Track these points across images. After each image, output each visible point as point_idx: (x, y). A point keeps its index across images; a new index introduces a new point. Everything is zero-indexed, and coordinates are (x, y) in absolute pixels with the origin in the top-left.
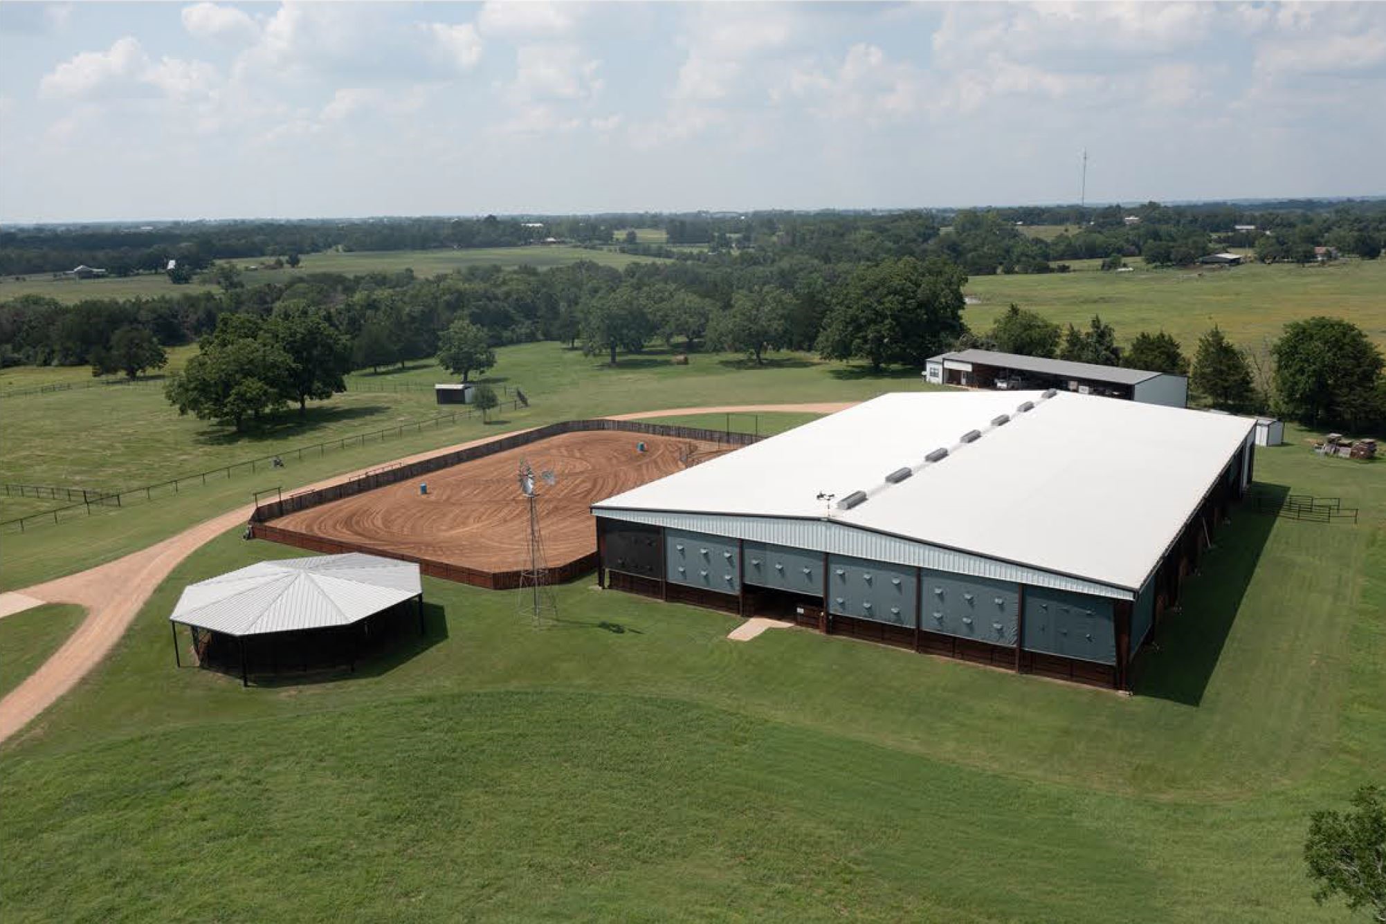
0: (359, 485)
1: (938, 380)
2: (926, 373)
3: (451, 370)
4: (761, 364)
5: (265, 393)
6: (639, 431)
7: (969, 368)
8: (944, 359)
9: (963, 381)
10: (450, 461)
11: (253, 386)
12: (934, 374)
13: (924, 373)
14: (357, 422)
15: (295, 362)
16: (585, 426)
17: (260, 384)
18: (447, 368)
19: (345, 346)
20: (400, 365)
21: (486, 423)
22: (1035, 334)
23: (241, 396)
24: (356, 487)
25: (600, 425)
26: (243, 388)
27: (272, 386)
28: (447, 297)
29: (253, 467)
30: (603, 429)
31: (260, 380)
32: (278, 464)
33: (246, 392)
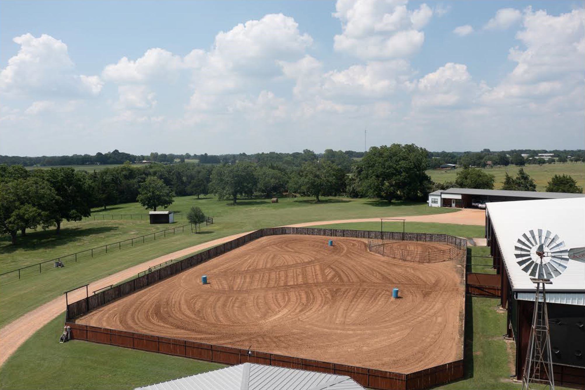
0: (147, 278)
1: (439, 204)
2: (430, 201)
3: (146, 207)
4: (319, 202)
5: (39, 214)
6: (313, 234)
7: (459, 197)
8: (441, 193)
9: (453, 205)
10: (204, 257)
11: (30, 210)
12: (435, 202)
13: (428, 201)
14: (102, 235)
15: (57, 195)
16: (274, 232)
17: (35, 209)
18: (144, 205)
19: (90, 187)
20: (103, 208)
21: (197, 233)
22: (485, 179)
23: (20, 217)
24: (145, 280)
25: (283, 231)
26: (22, 211)
27: (43, 210)
28: (124, 173)
29: (41, 269)
30: (285, 233)
31: (34, 205)
32: (59, 265)
33: (24, 214)
